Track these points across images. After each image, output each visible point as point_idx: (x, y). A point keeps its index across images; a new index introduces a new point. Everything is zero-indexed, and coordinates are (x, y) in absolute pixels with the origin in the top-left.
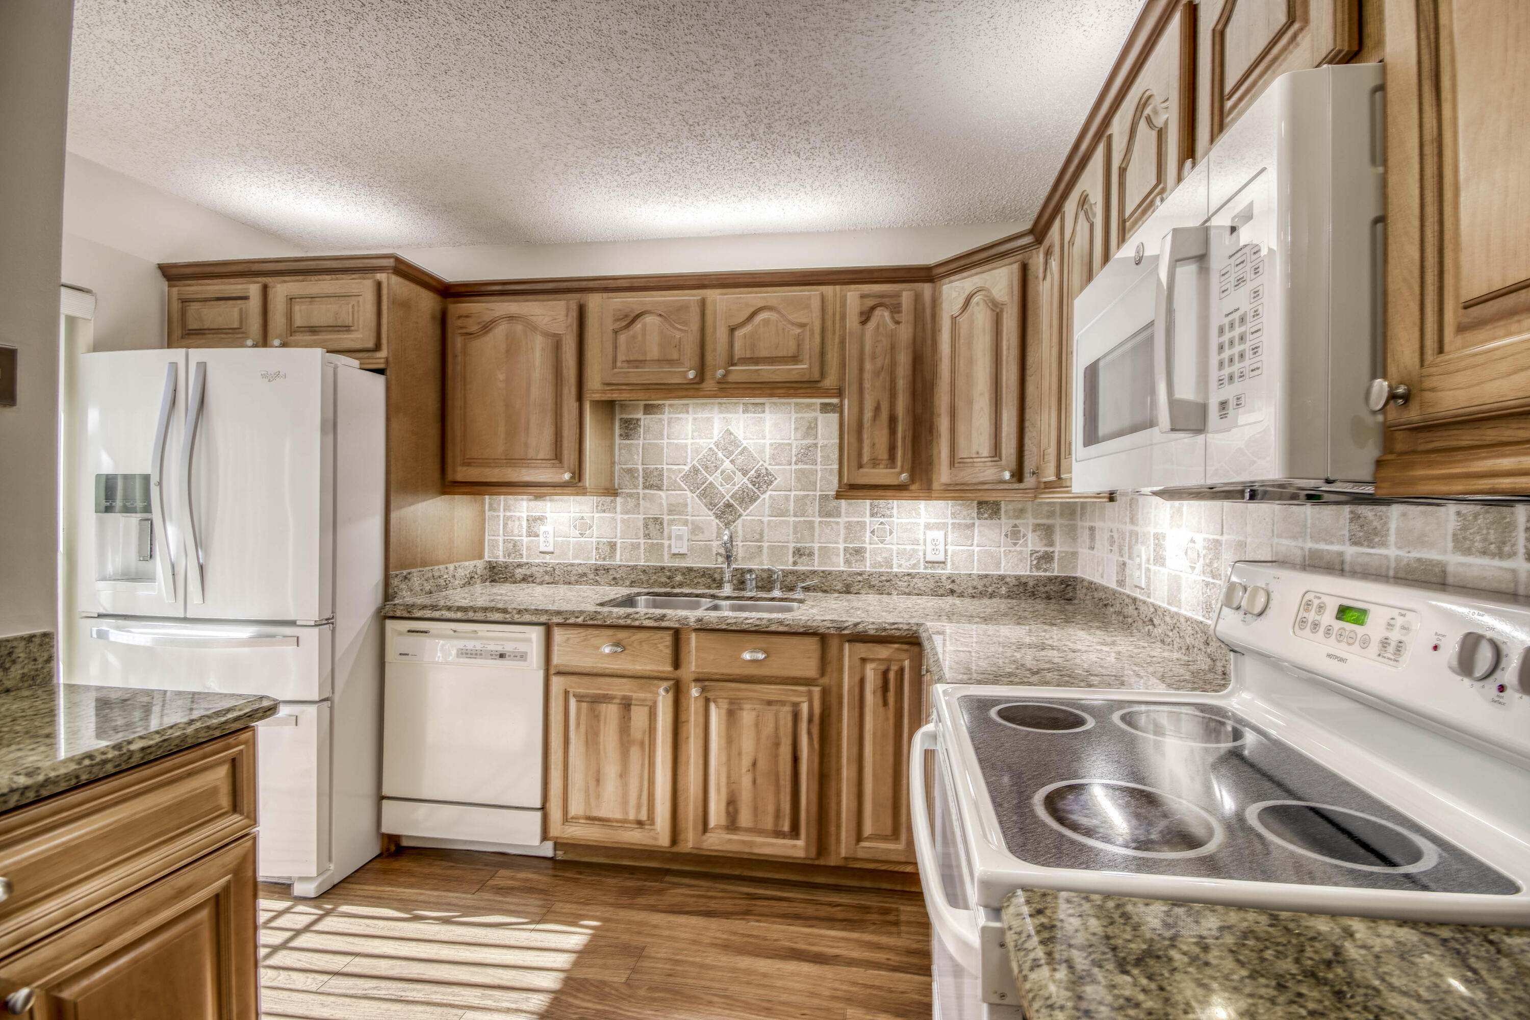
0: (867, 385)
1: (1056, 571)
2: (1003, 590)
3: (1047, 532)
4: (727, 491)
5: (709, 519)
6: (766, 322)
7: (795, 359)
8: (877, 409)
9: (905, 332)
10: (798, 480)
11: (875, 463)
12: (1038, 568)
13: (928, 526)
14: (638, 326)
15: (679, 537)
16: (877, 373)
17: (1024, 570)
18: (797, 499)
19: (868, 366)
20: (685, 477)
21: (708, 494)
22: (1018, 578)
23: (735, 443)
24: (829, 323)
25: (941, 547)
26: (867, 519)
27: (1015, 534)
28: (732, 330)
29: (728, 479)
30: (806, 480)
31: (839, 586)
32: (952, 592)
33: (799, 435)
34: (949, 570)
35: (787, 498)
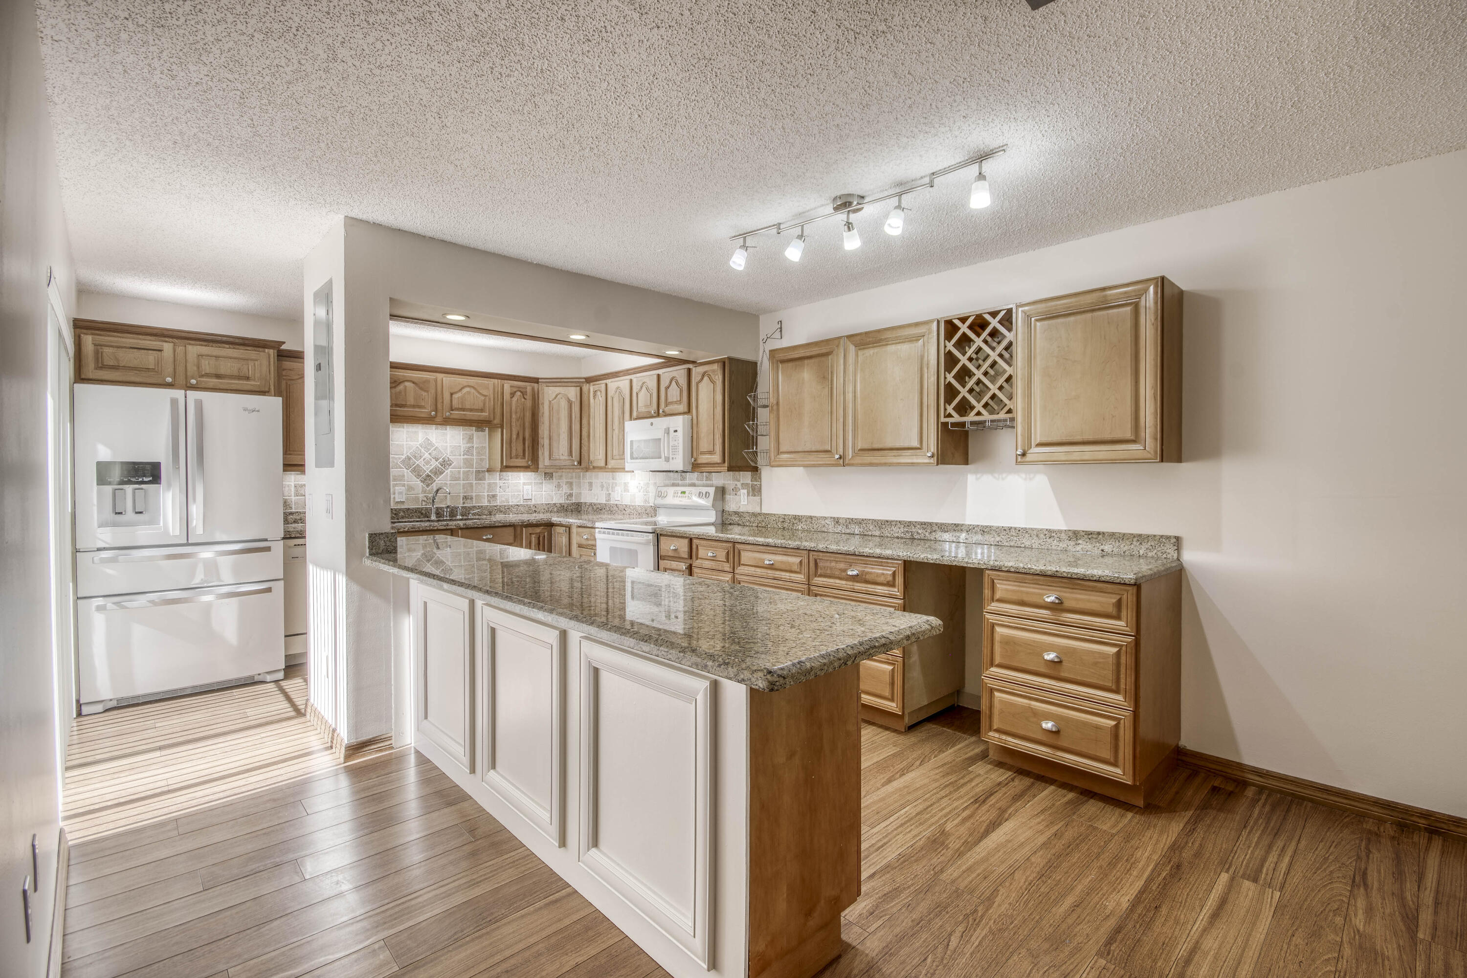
0: (514, 424)
1: (574, 500)
2: (555, 509)
3: (570, 484)
4: (427, 469)
5: (418, 483)
6: (469, 393)
7: (482, 410)
8: (518, 434)
9: (529, 403)
10: (465, 463)
11: (517, 457)
12: (567, 499)
13: (524, 484)
14: (401, 387)
15: (400, 493)
16: (517, 420)
17: (562, 501)
18: (464, 472)
19: (514, 416)
20: (403, 462)
21: (417, 471)
22: (561, 504)
23: (431, 444)
24: (496, 396)
25: (530, 493)
26: (498, 481)
27: (559, 486)
28: (452, 394)
29: (428, 463)
30: (468, 463)
31: (486, 512)
32: (535, 511)
33: (465, 441)
34: (533, 502)
35: (459, 472)
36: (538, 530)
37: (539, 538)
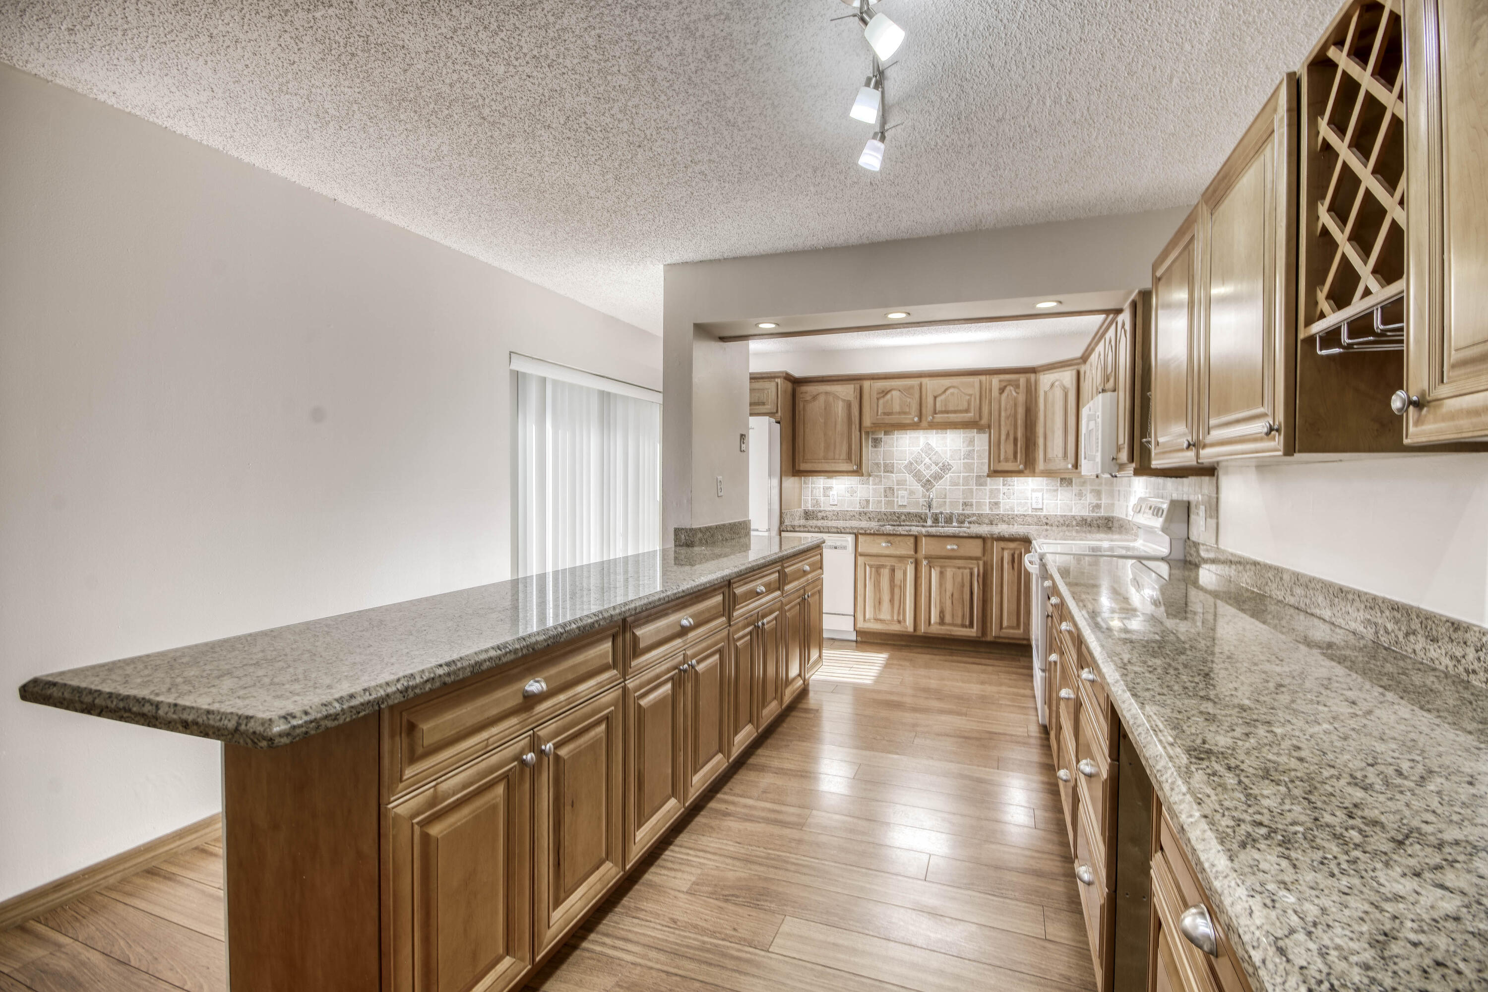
0: (1003, 423)
1: (1102, 513)
2: (1074, 523)
3: (1098, 493)
4: (927, 474)
5: (919, 488)
6: (952, 394)
7: (967, 411)
8: (1008, 435)
9: (1021, 398)
10: (965, 468)
11: (1007, 460)
12: (1093, 511)
13: (1033, 490)
14: (889, 396)
15: (903, 497)
16: (1007, 418)
17: (1086, 513)
18: (964, 477)
19: (1003, 414)
20: (906, 466)
21: (918, 476)
22: (1082, 517)
23: (931, 449)
24: (984, 393)
25: (1040, 501)
26: (1001, 487)
27: (1080, 495)
28: (935, 398)
29: (928, 467)
30: (968, 467)
31: (987, 521)
32: (1047, 524)
33: (965, 445)
34: (1045, 513)
35: (959, 477)
36: (1012, 545)
37: (1013, 556)
